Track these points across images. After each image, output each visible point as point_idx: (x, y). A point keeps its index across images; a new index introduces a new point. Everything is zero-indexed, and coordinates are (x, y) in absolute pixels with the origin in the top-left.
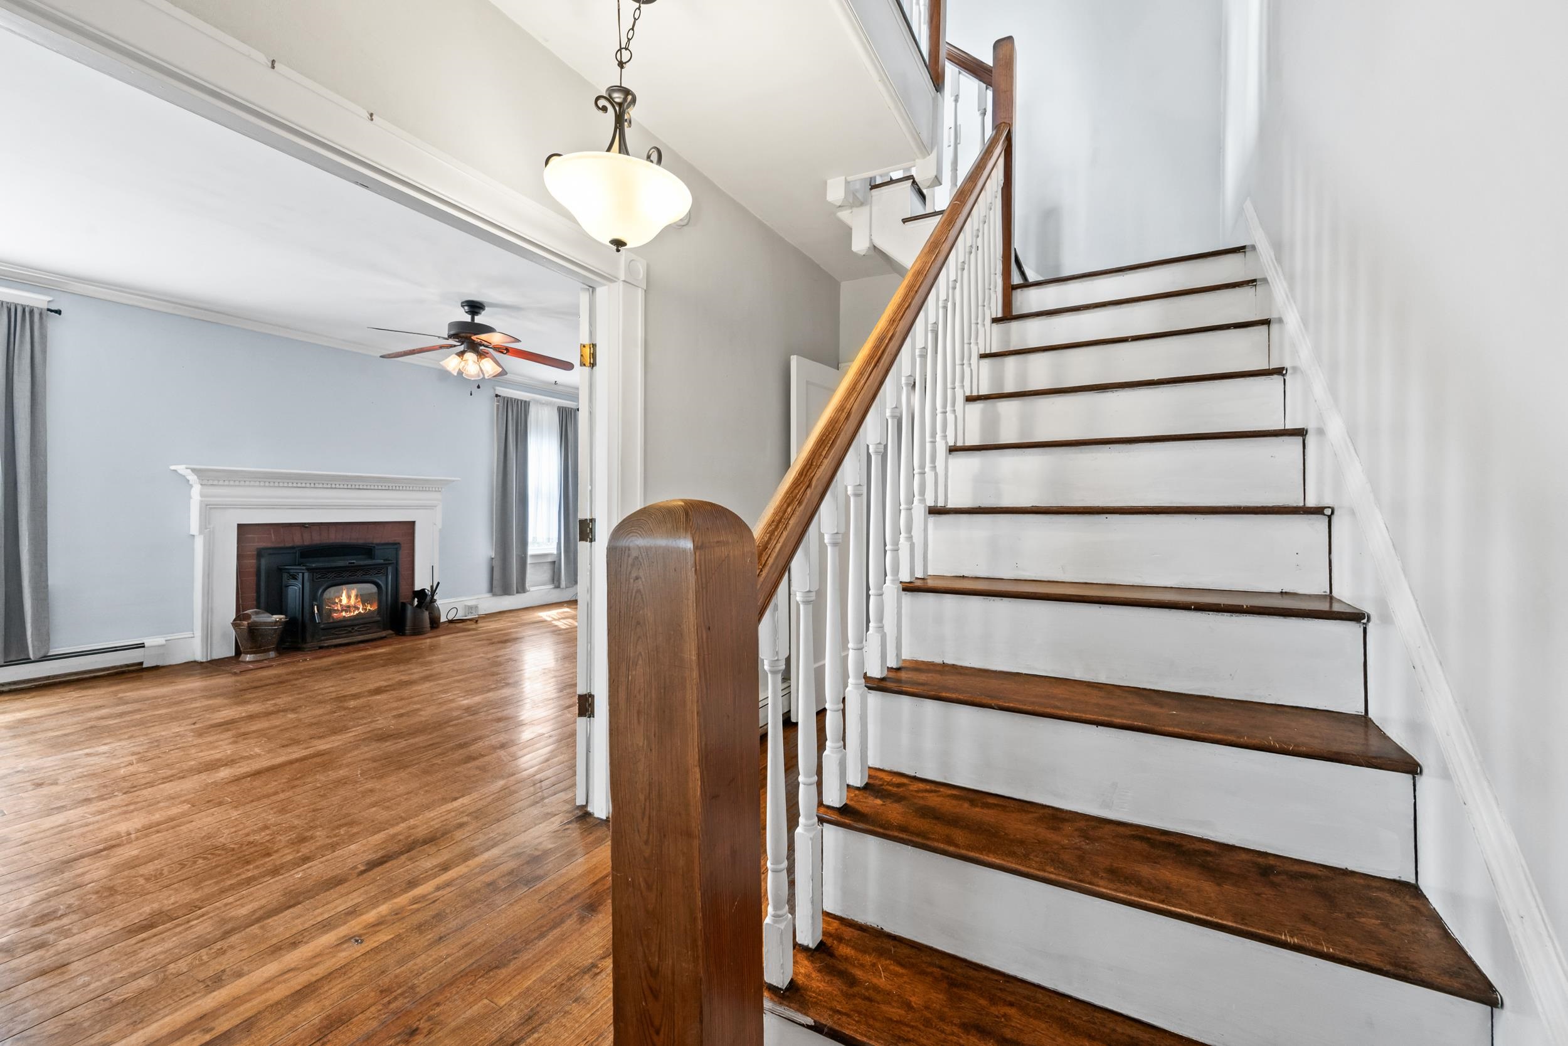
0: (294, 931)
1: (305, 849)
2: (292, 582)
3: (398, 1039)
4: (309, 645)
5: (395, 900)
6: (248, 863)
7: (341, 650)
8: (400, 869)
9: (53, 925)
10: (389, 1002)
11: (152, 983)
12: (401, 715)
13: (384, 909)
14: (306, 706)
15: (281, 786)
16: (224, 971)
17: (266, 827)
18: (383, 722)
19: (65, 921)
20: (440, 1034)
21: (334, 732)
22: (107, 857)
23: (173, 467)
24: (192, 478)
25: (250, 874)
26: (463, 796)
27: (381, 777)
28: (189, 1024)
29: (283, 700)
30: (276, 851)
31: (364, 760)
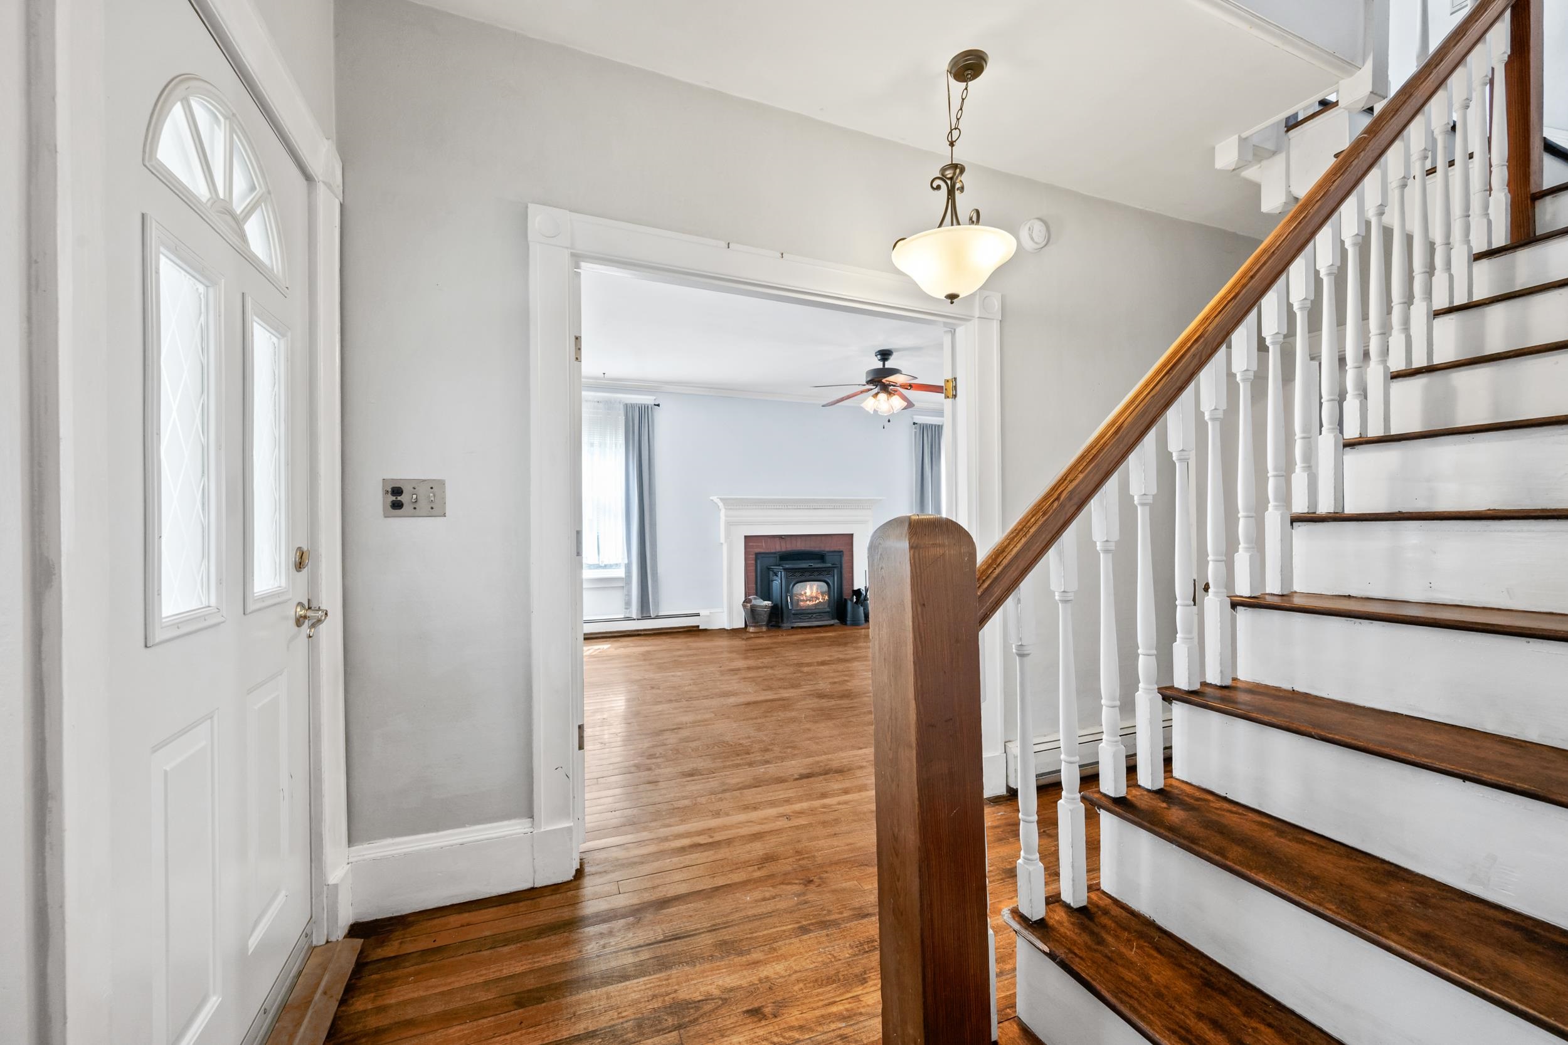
0: (756, 801)
1: (767, 756)
2: (775, 578)
3: (801, 881)
4: (785, 625)
5: (812, 802)
6: (738, 755)
7: (804, 631)
8: (819, 784)
9: (654, 761)
10: (800, 860)
11: (690, 803)
12: (835, 683)
13: (805, 805)
14: (779, 667)
15: (759, 715)
16: (721, 810)
17: (749, 737)
18: (823, 686)
19: (659, 760)
20: (825, 889)
21: (793, 686)
22: (677, 733)
23: (711, 498)
24: (721, 504)
25: (738, 762)
26: (866, 748)
27: (816, 722)
28: (704, 830)
29: (767, 660)
30: (753, 753)
31: (808, 709)
